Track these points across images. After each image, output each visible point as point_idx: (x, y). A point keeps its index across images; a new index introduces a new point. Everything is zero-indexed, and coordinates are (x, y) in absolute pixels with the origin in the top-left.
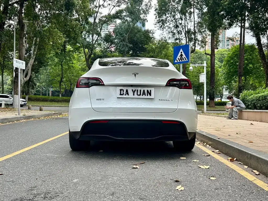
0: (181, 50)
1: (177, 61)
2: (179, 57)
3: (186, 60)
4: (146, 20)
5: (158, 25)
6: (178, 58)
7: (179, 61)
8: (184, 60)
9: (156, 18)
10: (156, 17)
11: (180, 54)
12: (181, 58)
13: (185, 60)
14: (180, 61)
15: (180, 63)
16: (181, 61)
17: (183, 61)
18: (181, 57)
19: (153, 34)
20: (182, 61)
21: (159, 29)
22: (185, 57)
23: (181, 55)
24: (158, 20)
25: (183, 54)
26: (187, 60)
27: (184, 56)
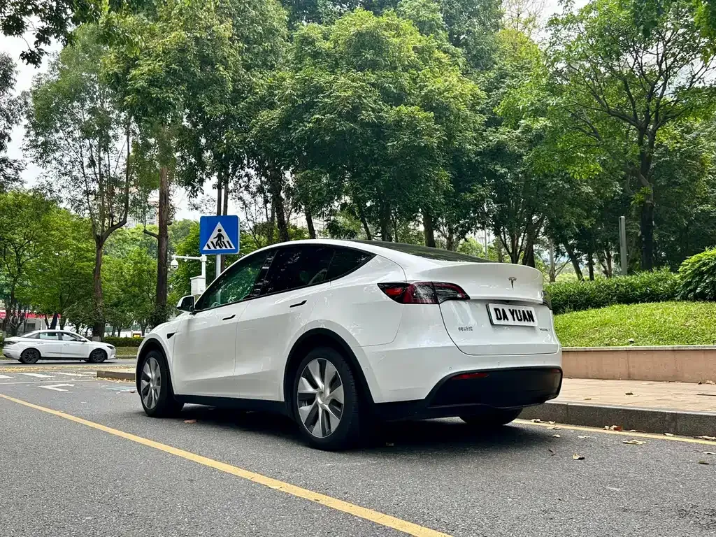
0: (219, 226)
1: (209, 248)
2: (213, 238)
3: (231, 247)
4: (8, 136)
5: (33, 151)
6: (212, 243)
7: (212, 248)
8: (226, 247)
9: (26, 136)
10: (28, 132)
11: (215, 233)
12: (218, 241)
13: (229, 248)
14: (215, 248)
15: (217, 252)
16: (218, 248)
17: (224, 248)
18: (220, 239)
19: (19, 172)
20: (221, 247)
21: (33, 162)
22: (228, 242)
23: (220, 236)
24: (32, 141)
25: (223, 233)
26: (234, 248)
27: (226, 238)
